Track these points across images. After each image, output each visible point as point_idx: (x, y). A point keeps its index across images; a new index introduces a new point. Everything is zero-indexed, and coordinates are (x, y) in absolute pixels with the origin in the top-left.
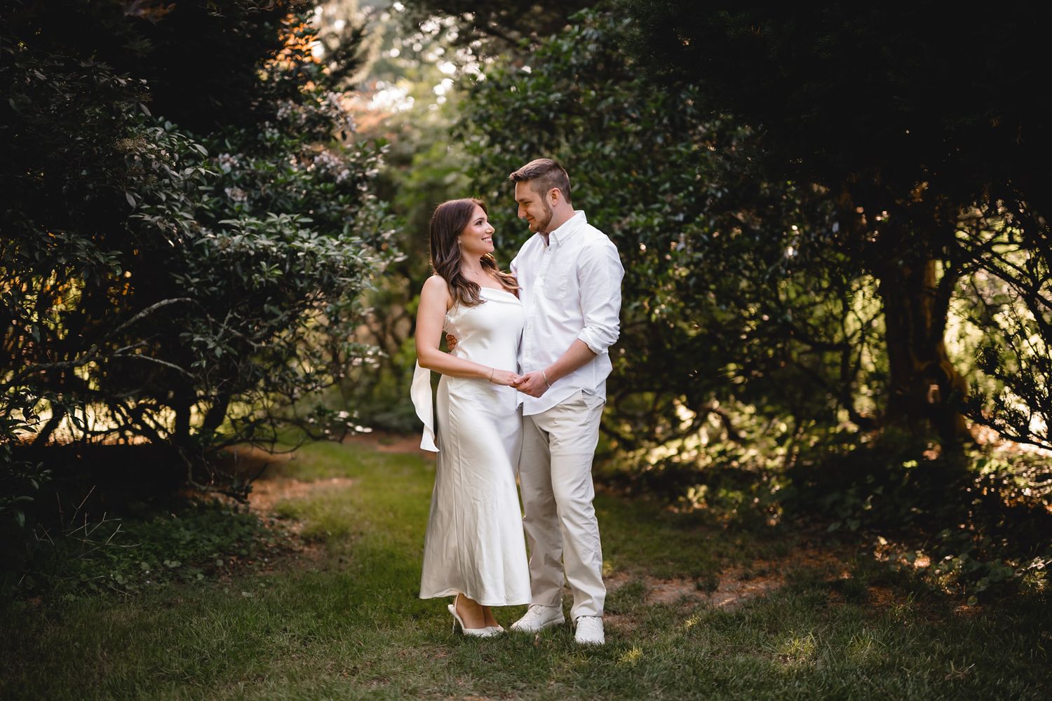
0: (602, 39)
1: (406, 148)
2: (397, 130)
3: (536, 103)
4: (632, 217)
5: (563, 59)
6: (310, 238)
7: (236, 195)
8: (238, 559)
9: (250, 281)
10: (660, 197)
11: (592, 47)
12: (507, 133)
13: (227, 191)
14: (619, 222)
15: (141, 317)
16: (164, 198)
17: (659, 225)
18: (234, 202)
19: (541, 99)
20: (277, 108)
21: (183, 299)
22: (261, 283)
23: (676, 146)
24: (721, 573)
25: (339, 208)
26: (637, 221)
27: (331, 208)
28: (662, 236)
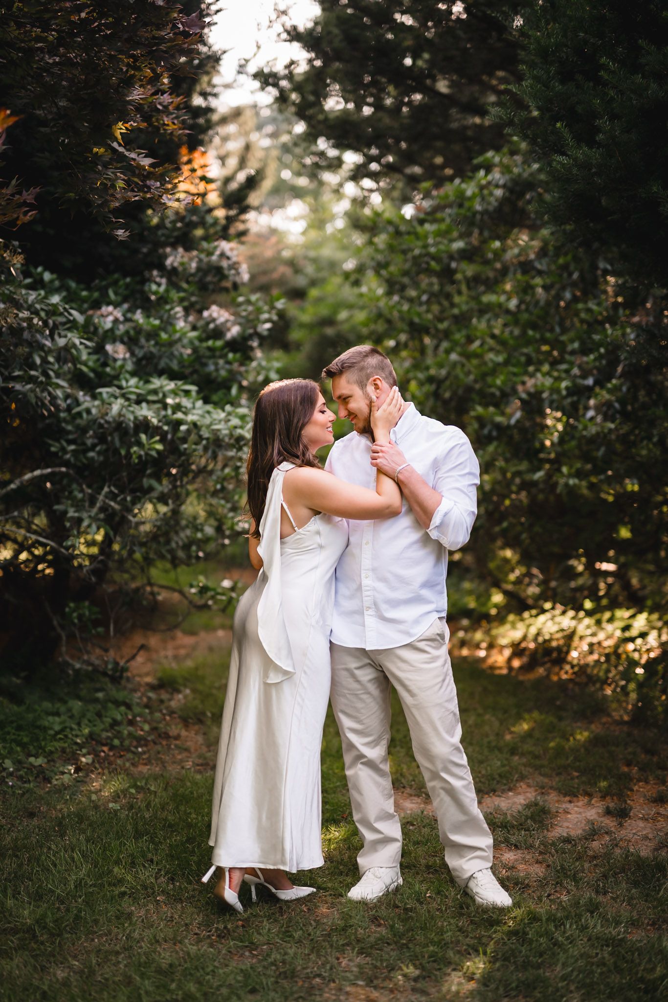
0: (509, 184)
1: (301, 281)
2: (292, 263)
3: (438, 250)
4: (537, 379)
5: (467, 204)
6: (194, 408)
7: (118, 351)
8: (110, 750)
9: (129, 455)
10: (567, 357)
11: (499, 192)
12: (406, 280)
13: (109, 348)
14: (524, 383)
15: (12, 490)
16: (38, 361)
17: (567, 388)
18: (115, 360)
19: (442, 247)
20: (166, 256)
21: (57, 469)
22: (140, 457)
23: (586, 302)
24: (632, 790)
25: (228, 367)
26: (543, 385)
27: (219, 368)
28: (569, 400)
